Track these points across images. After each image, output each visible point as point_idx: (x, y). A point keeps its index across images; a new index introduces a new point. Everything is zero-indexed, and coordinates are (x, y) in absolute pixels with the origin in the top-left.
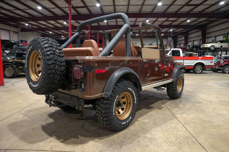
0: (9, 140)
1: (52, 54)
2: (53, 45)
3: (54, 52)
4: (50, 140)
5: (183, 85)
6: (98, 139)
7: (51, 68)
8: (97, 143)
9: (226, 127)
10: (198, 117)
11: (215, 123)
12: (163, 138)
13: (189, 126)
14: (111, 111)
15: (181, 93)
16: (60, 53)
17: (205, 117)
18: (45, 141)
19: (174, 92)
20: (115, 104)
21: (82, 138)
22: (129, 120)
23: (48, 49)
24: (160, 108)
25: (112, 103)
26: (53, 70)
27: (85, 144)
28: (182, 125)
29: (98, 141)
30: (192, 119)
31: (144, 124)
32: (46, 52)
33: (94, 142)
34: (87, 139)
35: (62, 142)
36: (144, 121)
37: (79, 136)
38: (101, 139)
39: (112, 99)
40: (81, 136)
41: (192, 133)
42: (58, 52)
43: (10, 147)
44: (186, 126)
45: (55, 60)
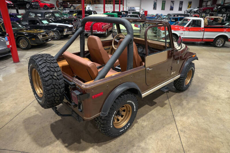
0: (24, 140)
1: (50, 79)
2: (50, 68)
3: (52, 77)
4: (57, 144)
5: (192, 77)
6: (97, 145)
7: (50, 93)
8: (96, 151)
9: (221, 139)
10: (197, 122)
11: (211, 132)
12: (155, 149)
13: (184, 136)
14: (109, 125)
15: (188, 86)
16: (58, 76)
17: (204, 122)
18: (52, 145)
19: (181, 86)
20: (112, 119)
21: (83, 143)
22: (127, 126)
23: (46, 74)
24: (162, 105)
25: (110, 119)
26: (53, 94)
27: (85, 151)
28: (178, 132)
29: (97, 148)
30: (190, 124)
31: (142, 128)
32: (45, 77)
33: (93, 149)
34: (88, 144)
35: (66, 147)
36: (143, 123)
37: (82, 141)
38: (99, 146)
39: (109, 116)
40: (83, 140)
41: (184, 145)
42: (56, 75)
43: (25, 150)
44: (182, 134)
45: (53, 85)
